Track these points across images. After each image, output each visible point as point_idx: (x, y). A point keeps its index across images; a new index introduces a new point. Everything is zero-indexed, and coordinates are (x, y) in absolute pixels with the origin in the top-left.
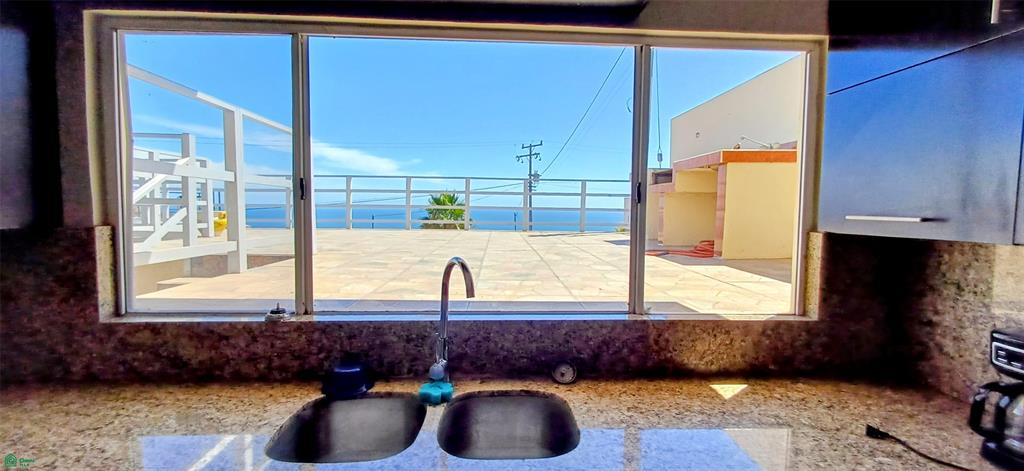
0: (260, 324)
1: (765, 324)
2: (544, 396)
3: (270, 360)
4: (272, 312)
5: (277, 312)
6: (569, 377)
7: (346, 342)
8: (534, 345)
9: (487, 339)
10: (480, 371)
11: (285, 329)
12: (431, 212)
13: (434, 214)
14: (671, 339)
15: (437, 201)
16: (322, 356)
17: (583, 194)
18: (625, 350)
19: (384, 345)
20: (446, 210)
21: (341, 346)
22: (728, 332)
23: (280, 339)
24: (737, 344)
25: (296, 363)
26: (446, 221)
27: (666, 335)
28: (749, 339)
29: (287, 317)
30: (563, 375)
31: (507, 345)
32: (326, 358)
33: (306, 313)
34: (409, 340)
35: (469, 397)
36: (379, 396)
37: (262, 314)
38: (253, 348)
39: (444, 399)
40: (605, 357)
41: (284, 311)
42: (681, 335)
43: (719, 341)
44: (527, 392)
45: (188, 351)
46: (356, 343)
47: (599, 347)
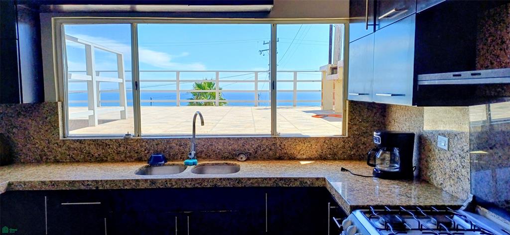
0: (122, 139)
1: (325, 138)
2: (233, 165)
3: (126, 154)
4: (126, 135)
5: (128, 135)
6: (244, 159)
7: (155, 146)
8: (231, 147)
9: (211, 145)
10: (208, 157)
11: (132, 141)
12: (194, 94)
13: (197, 95)
14: (286, 144)
15: (199, 86)
16: (146, 152)
17: (295, 81)
18: (267, 149)
19: (171, 148)
20: (205, 93)
21: (154, 148)
22: (309, 142)
23: (130, 145)
24: (313, 147)
25: (136, 155)
26: (206, 100)
27: (284, 143)
28: (319, 144)
29: (132, 137)
30: (242, 158)
31: (220, 147)
32: (148, 153)
33: (138, 136)
34: (180, 146)
35: (204, 165)
36: (169, 165)
37: (122, 137)
38: (119, 149)
39: (194, 164)
40: (259, 152)
41: (130, 135)
42: (290, 143)
43: (306, 145)
44: (226, 163)
45: (93, 150)
46: (160, 147)
47: (257, 148)
